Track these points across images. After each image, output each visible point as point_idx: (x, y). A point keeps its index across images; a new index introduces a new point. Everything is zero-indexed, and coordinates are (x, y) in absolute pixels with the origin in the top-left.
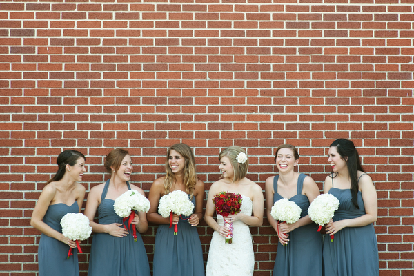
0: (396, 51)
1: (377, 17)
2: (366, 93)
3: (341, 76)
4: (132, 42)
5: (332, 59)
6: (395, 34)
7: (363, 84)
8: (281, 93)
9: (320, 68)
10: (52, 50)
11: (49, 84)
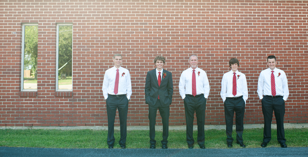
0: (268, 30)
1: (262, 18)
2: (259, 44)
3: (250, 38)
4: (180, 27)
5: (247, 32)
6: (268, 24)
7: (258, 41)
8: (231, 44)
9: (243, 35)
10: (153, 30)
11: (153, 41)
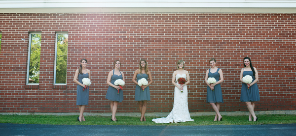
0: (222, 36)
1: (216, 28)
2: (214, 47)
3: (207, 43)
4: (152, 34)
5: (205, 39)
6: (221, 32)
7: (213, 45)
8: (191, 48)
9: (201, 41)
10: (131, 37)
11: (130, 45)
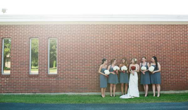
0: (161, 41)
1: (158, 35)
3: (151, 45)
4: (114, 39)
5: (150, 42)
6: (161, 38)
7: (155, 47)
8: (141, 48)
9: (148, 44)
10: (100, 41)
11: (100, 47)
